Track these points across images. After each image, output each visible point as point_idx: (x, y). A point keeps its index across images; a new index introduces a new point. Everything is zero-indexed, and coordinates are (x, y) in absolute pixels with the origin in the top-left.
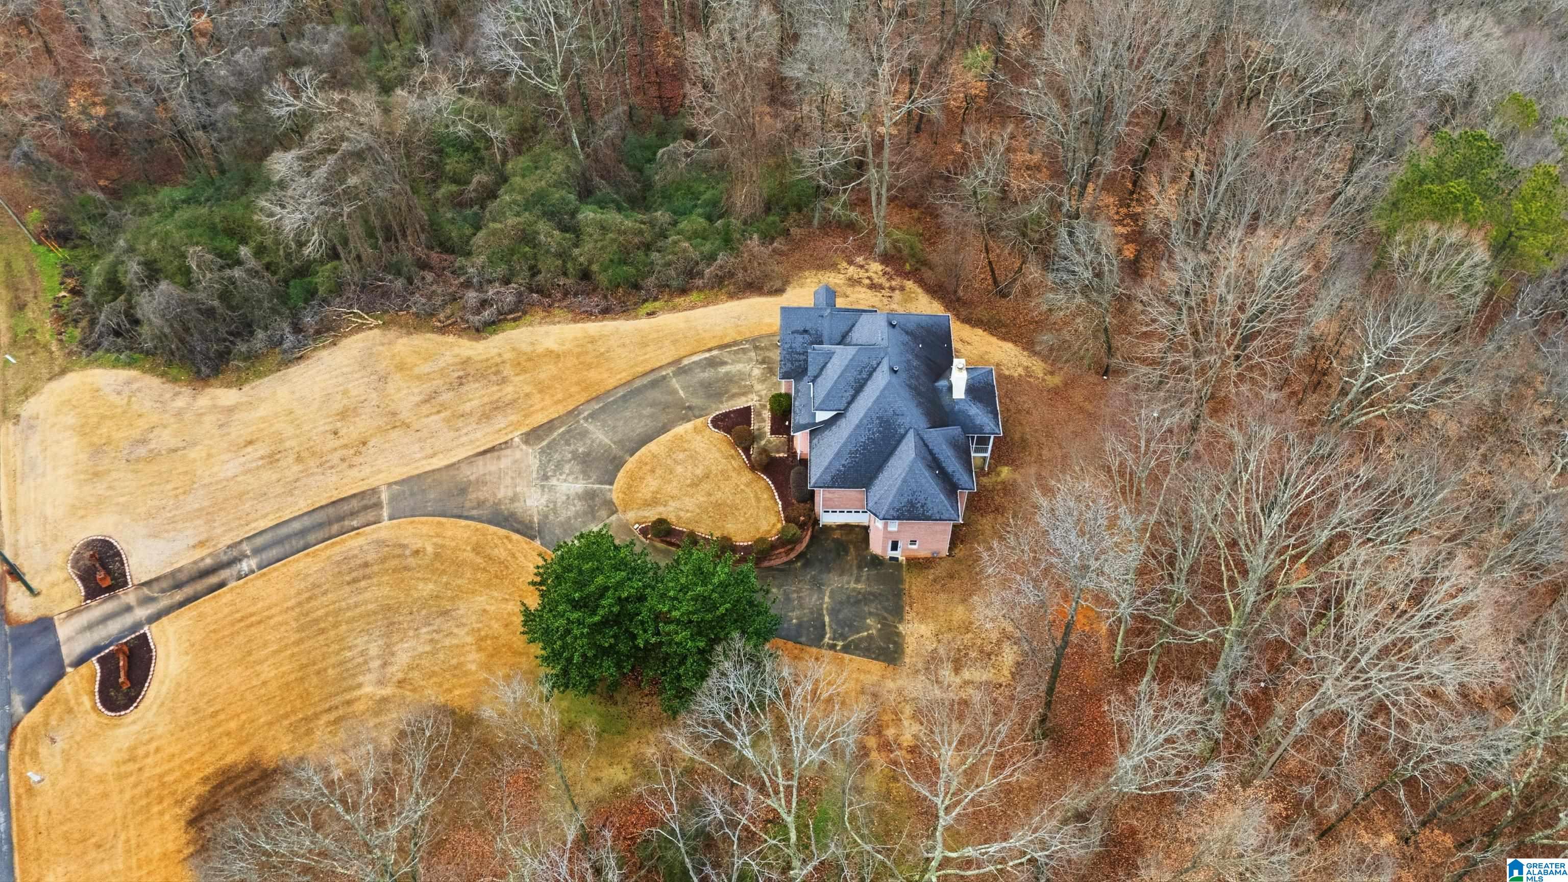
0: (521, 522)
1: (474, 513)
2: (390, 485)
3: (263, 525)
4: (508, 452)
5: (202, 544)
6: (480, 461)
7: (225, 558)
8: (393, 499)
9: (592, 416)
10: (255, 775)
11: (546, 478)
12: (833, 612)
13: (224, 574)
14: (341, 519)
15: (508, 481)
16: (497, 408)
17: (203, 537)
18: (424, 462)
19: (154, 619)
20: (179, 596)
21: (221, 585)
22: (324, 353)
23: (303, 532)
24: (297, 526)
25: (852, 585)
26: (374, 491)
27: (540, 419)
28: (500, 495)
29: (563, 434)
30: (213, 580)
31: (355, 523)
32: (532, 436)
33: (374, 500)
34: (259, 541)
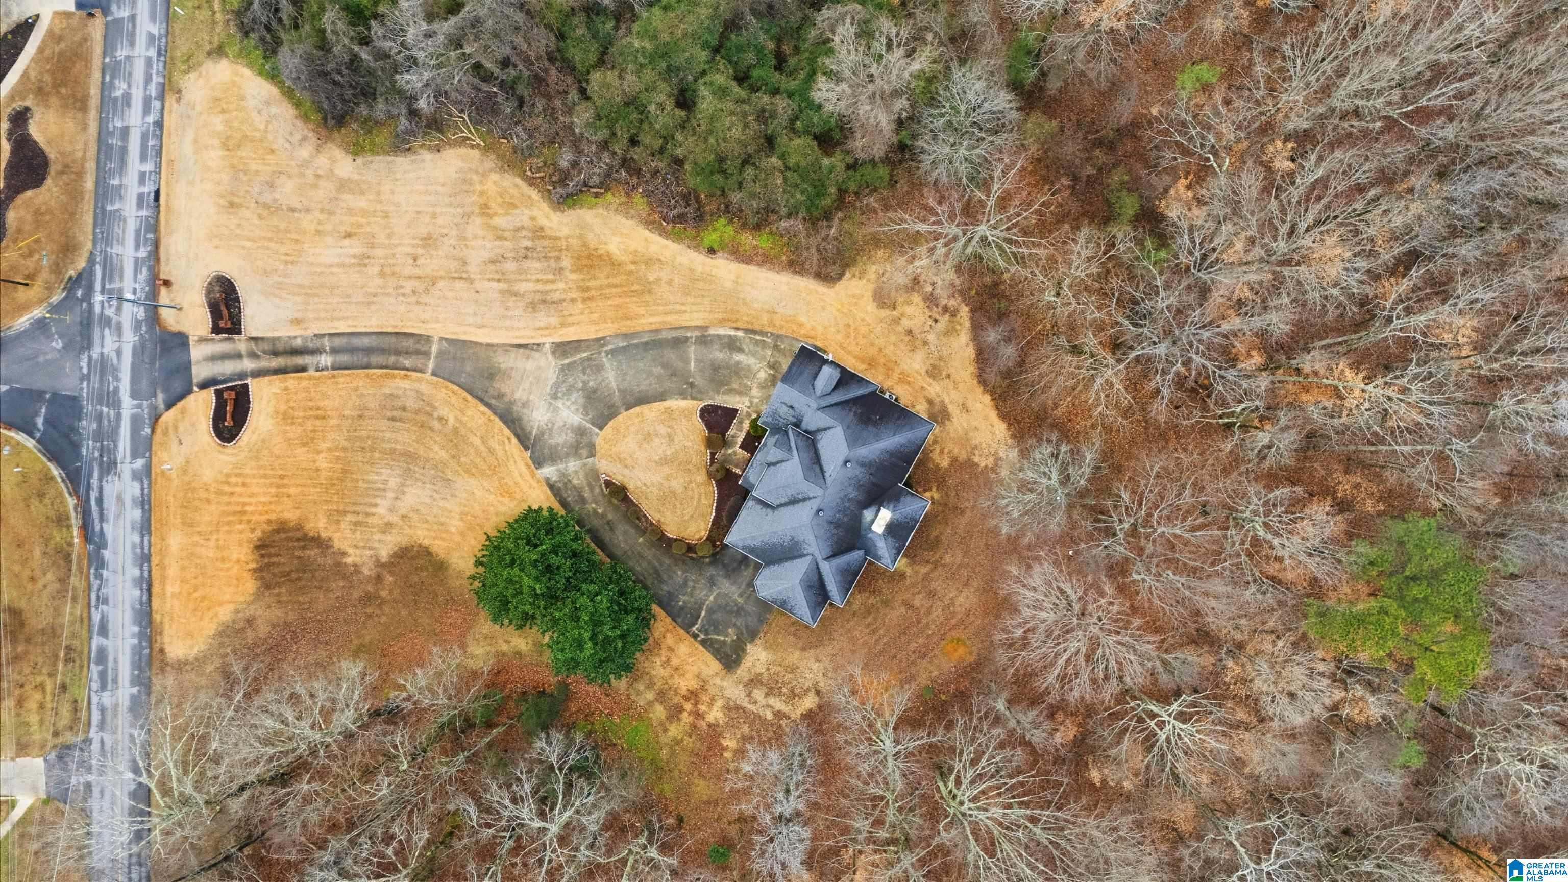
0: (523, 429)
1: (493, 402)
2: (442, 339)
3: (342, 327)
4: (536, 355)
5: (297, 322)
6: (514, 353)
7: (311, 345)
8: (440, 354)
9: (612, 352)
10: (298, 535)
11: (555, 397)
12: (710, 611)
13: (307, 360)
14: (398, 353)
15: (526, 385)
16: (544, 302)
17: (298, 315)
18: (472, 330)
19: (258, 374)
20: (275, 363)
21: (303, 369)
22: (427, 156)
23: (369, 351)
24: (366, 342)
25: (735, 596)
26: (428, 339)
27: (571, 334)
28: (517, 395)
29: (583, 360)
30: (299, 361)
31: (407, 363)
32: (562, 349)
33: (425, 348)
34: (337, 342)
